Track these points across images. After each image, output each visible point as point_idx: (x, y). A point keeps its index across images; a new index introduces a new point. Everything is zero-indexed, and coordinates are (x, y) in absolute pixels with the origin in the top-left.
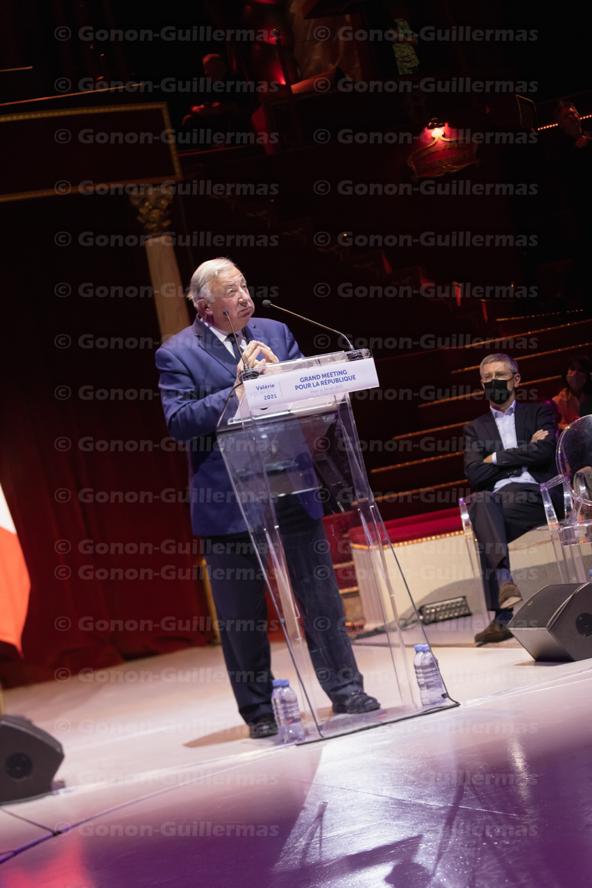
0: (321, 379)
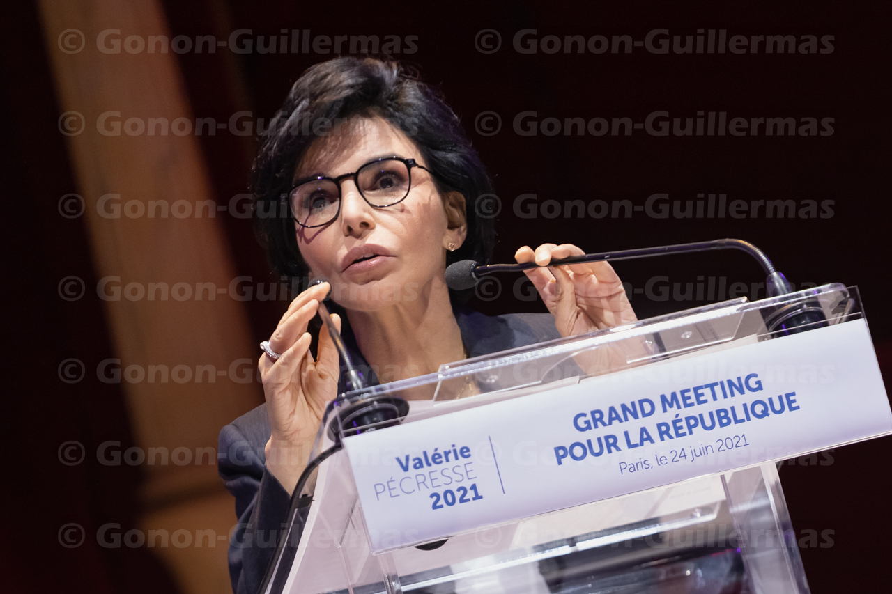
0: (660, 416)
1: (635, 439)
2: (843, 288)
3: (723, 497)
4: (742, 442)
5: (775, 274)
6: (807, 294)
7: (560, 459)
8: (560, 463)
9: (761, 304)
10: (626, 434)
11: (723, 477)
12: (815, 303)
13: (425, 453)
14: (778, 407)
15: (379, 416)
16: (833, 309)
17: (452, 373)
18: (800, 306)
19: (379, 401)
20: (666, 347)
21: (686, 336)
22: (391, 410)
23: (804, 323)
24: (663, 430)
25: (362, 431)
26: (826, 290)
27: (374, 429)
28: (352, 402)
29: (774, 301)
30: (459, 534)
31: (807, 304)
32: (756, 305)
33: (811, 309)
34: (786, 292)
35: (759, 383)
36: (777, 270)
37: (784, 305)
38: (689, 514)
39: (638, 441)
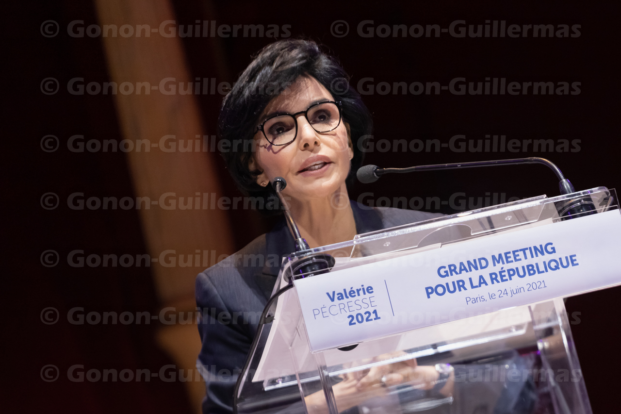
0: (493, 268)
1: (476, 283)
2: (607, 190)
3: (529, 319)
4: (542, 285)
5: (564, 180)
6: (584, 193)
7: (428, 295)
8: (429, 297)
9: (555, 199)
10: (470, 279)
11: (530, 307)
12: (588, 199)
13: (345, 290)
14: (565, 264)
15: (317, 267)
16: (599, 203)
17: (362, 241)
18: (580, 201)
19: (316, 257)
20: (495, 225)
21: (508, 218)
22: (324, 263)
23: (582, 211)
24: (494, 278)
25: (306, 276)
26: (595, 191)
27: (313, 275)
28: (299, 258)
29: (563, 198)
30: (366, 341)
31: (584, 199)
32: (552, 200)
33: (587, 202)
34: (571, 191)
35: (553, 248)
36: (565, 177)
37: (570, 200)
38: (508, 330)
39: (478, 285)
